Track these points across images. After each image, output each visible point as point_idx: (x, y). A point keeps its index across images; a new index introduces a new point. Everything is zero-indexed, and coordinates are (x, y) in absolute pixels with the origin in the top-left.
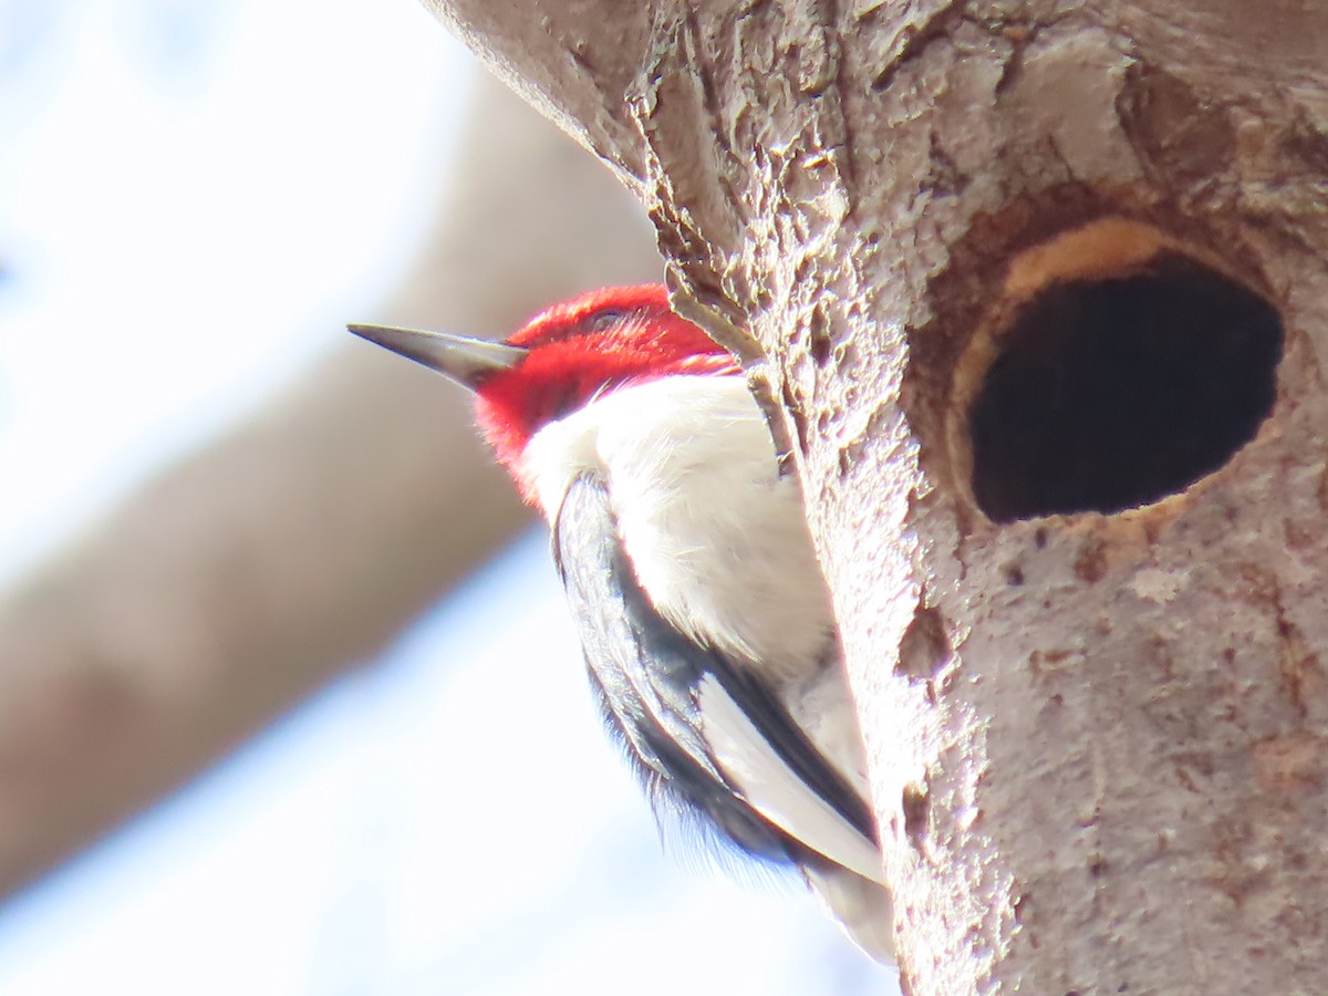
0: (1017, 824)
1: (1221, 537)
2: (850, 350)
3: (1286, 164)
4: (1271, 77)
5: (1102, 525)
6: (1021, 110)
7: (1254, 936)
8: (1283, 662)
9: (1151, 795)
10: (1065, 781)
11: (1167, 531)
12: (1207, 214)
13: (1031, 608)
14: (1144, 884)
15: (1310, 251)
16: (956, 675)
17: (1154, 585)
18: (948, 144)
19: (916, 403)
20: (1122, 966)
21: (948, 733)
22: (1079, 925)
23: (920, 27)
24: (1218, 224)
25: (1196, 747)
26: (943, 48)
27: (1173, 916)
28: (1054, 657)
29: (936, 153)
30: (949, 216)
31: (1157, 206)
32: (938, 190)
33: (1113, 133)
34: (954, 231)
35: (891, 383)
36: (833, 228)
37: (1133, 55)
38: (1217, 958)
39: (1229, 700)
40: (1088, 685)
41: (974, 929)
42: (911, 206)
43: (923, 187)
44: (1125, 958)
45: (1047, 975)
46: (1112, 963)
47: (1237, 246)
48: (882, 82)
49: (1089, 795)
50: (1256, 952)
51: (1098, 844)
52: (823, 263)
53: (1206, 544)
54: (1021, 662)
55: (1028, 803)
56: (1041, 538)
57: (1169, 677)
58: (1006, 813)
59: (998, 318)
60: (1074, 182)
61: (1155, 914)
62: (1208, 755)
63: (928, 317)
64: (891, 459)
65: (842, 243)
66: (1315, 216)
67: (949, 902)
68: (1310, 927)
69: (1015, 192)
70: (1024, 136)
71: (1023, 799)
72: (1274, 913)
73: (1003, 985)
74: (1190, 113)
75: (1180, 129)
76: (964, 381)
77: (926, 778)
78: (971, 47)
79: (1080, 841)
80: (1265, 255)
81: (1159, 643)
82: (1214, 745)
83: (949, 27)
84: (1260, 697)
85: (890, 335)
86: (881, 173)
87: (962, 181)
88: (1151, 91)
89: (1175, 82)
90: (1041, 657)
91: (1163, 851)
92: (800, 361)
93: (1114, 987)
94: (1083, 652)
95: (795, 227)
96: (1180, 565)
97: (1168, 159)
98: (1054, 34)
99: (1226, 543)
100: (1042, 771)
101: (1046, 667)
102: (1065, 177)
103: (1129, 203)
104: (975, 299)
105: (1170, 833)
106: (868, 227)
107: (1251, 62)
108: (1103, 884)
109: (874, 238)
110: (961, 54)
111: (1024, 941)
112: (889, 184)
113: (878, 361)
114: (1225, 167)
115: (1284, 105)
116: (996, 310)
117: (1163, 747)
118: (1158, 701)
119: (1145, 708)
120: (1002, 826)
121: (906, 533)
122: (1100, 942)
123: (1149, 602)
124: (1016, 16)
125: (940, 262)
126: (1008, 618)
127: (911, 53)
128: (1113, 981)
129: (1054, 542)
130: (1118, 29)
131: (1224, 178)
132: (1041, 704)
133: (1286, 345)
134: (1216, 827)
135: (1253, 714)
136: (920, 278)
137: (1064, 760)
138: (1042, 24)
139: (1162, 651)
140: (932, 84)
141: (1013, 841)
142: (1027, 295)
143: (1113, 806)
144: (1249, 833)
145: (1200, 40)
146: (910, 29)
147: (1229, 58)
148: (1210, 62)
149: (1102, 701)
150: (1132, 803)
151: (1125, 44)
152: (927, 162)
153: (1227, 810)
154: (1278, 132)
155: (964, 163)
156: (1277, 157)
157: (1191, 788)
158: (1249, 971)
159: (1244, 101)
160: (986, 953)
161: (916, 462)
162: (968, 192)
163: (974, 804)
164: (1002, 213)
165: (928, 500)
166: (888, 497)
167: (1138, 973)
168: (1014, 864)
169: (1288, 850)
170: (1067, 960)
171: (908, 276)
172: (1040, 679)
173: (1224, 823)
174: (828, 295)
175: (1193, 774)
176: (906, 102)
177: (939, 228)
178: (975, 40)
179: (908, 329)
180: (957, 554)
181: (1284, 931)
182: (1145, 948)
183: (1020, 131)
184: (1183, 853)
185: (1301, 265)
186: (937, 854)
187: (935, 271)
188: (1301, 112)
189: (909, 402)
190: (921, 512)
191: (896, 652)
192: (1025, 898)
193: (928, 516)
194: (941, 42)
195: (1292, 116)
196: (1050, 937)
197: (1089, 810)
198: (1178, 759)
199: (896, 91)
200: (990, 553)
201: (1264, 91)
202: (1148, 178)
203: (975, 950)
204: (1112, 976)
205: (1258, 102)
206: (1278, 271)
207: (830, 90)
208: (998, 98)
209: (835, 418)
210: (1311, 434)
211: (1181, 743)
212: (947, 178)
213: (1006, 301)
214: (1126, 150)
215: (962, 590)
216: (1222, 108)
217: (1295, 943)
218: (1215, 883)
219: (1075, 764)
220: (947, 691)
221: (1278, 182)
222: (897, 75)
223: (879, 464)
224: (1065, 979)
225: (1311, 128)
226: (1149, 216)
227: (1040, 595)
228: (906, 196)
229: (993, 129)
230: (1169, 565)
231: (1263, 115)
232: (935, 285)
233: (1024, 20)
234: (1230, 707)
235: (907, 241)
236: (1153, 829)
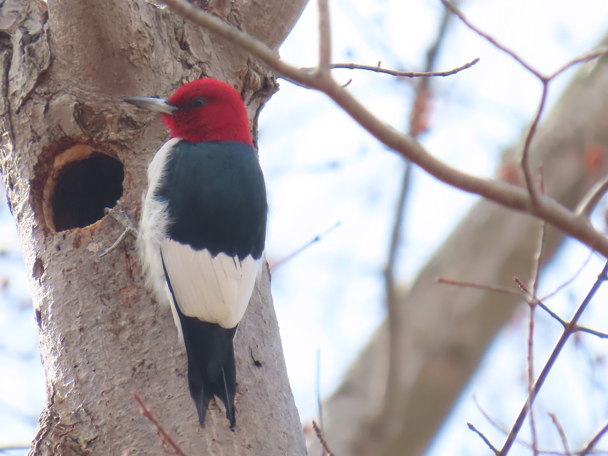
0: (61, 318)
1: (110, 232)
2: (18, 186)
3: (120, 126)
4: (114, 102)
5: (79, 232)
6: (51, 118)
7: (121, 345)
8: (127, 266)
9: (94, 307)
10: (72, 305)
11: (96, 232)
12: (101, 142)
13: (63, 257)
14: (93, 333)
15: (129, 149)
16: (45, 277)
17: (93, 247)
18: (35, 128)
19: (33, 200)
20: (88, 356)
21: (44, 293)
22: (77, 346)
23: (24, 97)
24: (103, 144)
25: (105, 292)
26: (31, 102)
27: (100, 341)
28: (69, 270)
29: (32, 131)
30: (37, 148)
31: (88, 141)
32: (34, 141)
33: (74, 122)
34: (39, 152)
35: (27, 195)
36: (11, 153)
37: (77, 101)
38: (112, 352)
39: (113, 278)
40: (77, 277)
41: (53, 348)
42: (28, 146)
43: (30, 141)
44: (89, 354)
45: (70, 360)
46: (85, 356)
47: (110, 150)
48: (18, 112)
49: (78, 309)
50: (122, 349)
51: (81, 323)
52: (10, 162)
53: (106, 234)
54: (61, 272)
55: (63, 313)
56: (64, 237)
57: (98, 274)
58: (59, 315)
59: (53, 175)
60: (66, 136)
61: (96, 341)
62: (109, 294)
63: (34, 177)
64: (28, 217)
65: (13, 157)
66: (130, 139)
67: (47, 341)
68: (137, 340)
69: (52, 140)
70: (52, 125)
71: (62, 311)
72: (127, 337)
73: (60, 364)
74: (93, 115)
75: (91, 119)
76: (47, 193)
77: (40, 306)
78: (37, 101)
79: (77, 322)
80: (117, 152)
81: (95, 264)
82: (110, 291)
83: (32, 96)
84: (122, 276)
85: (25, 182)
86: (20, 137)
87: (39, 138)
88: (82, 110)
89: (87, 107)
90: (65, 271)
91: (97, 323)
92: (8, 190)
93: (86, 363)
94: (76, 268)
95: (3, 152)
96: (99, 241)
97: (89, 128)
98: (56, 96)
99: (111, 233)
100: (66, 303)
101: (67, 273)
102: (64, 135)
103: (81, 141)
104: (46, 170)
105: (99, 318)
106: (19, 152)
107: (107, 99)
108: (82, 334)
109: (20, 156)
110: (35, 104)
111: (64, 351)
112: (22, 140)
113: (24, 189)
114: (104, 129)
115: (118, 110)
116: (52, 172)
117: (96, 293)
118: (95, 280)
119: (92, 283)
120: (58, 319)
121: (32, 237)
122: (82, 350)
123: (92, 252)
124: (47, 92)
125: (36, 161)
126: (57, 260)
127: (24, 104)
128: (86, 361)
129: (67, 238)
130: (73, 94)
131: (104, 132)
132: (65, 284)
133: (125, 176)
134: (111, 314)
135: (120, 282)
136: (31, 166)
137: (71, 299)
138: (54, 94)
139: (96, 266)
140: (29, 112)
141: (60, 323)
142: (60, 167)
143: (85, 312)
144: (120, 315)
145: (94, 95)
146: (22, 98)
147: (103, 99)
148: (97, 100)
149: (81, 282)
150: (89, 310)
151: (74, 98)
152: (30, 134)
153: (114, 309)
154: (117, 117)
155: (39, 133)
156: (118, 124)
157: (104, 304)
158: (120, 355)
159: (107, 110)
160: (56, 355)
161: (33, 217)
162: (41, 141)
163: (51, 313)
164: (50, 146)
165: (37, 228)
166: (28, 228)
167: (92, 358)
168: (61, 330)
169: (130, 319)
170: (74, 356)
171: (28, 165)
172: (65, 277)
173: (113, 313)
174: (12, 171)
175: (105, 300)
176: (24, 117)
177: (35, 152)
178: (38, 100)
179: (29, 180)
180: (44, 243)
181: (130, 342)
182: (93, 351)
183: (51, 124)
184: (102, 323)
185: (127, 153)
186: (44, 327)
187: (35, 164)
188: (123, 111)
189: (31, 201)
190: (36, 231)
191: (32, 271)
192: (64, 339)
193: (37, 232)
194: (30, 100)
195: (121, 113)
196: (71, 349)
197: (78, 313)
198: (101, 296)
199: (21, 115)
200: (52, 242)
201: (112, 106)
202: (84, 134)
203: (53, 354)
204: (85, 360)
205: (111, 110)
206: (121, 156)
207: (7, 115)
208: (45, 115)
209: (16, 205)
210: (132, 200)
211: (101, 292)
212: (36, 138)
213: (54, 170)
214: (78, 127)
215: (46, 253)
216: (101, 113)
217: (132, 346)
218: (111, 330)
219: (74, 300)
220: (43, 282)
221: (119, 131)
222: (21, 110)
223: (26, 218)
224: (74, 361)
225: (126, 115)
226: (87, 143)
227: (65, 253)
228: (26, 143)
229: (45, 124)
230: (97, 241)
231: (113, 113)
232: (35, 167)
233: (49, 93)
234: (114, 280)
235: (28, 156)
236: (95, 317)
